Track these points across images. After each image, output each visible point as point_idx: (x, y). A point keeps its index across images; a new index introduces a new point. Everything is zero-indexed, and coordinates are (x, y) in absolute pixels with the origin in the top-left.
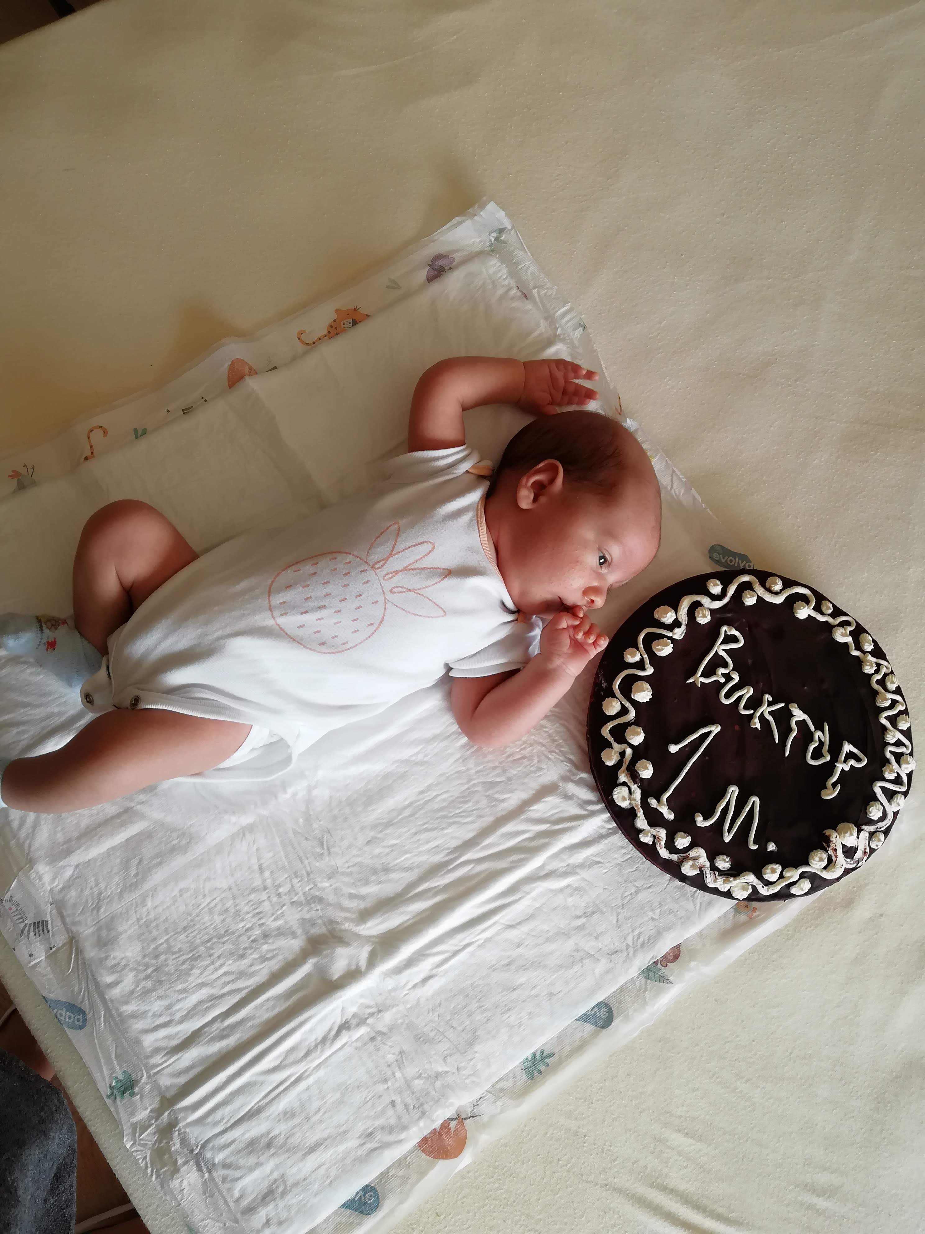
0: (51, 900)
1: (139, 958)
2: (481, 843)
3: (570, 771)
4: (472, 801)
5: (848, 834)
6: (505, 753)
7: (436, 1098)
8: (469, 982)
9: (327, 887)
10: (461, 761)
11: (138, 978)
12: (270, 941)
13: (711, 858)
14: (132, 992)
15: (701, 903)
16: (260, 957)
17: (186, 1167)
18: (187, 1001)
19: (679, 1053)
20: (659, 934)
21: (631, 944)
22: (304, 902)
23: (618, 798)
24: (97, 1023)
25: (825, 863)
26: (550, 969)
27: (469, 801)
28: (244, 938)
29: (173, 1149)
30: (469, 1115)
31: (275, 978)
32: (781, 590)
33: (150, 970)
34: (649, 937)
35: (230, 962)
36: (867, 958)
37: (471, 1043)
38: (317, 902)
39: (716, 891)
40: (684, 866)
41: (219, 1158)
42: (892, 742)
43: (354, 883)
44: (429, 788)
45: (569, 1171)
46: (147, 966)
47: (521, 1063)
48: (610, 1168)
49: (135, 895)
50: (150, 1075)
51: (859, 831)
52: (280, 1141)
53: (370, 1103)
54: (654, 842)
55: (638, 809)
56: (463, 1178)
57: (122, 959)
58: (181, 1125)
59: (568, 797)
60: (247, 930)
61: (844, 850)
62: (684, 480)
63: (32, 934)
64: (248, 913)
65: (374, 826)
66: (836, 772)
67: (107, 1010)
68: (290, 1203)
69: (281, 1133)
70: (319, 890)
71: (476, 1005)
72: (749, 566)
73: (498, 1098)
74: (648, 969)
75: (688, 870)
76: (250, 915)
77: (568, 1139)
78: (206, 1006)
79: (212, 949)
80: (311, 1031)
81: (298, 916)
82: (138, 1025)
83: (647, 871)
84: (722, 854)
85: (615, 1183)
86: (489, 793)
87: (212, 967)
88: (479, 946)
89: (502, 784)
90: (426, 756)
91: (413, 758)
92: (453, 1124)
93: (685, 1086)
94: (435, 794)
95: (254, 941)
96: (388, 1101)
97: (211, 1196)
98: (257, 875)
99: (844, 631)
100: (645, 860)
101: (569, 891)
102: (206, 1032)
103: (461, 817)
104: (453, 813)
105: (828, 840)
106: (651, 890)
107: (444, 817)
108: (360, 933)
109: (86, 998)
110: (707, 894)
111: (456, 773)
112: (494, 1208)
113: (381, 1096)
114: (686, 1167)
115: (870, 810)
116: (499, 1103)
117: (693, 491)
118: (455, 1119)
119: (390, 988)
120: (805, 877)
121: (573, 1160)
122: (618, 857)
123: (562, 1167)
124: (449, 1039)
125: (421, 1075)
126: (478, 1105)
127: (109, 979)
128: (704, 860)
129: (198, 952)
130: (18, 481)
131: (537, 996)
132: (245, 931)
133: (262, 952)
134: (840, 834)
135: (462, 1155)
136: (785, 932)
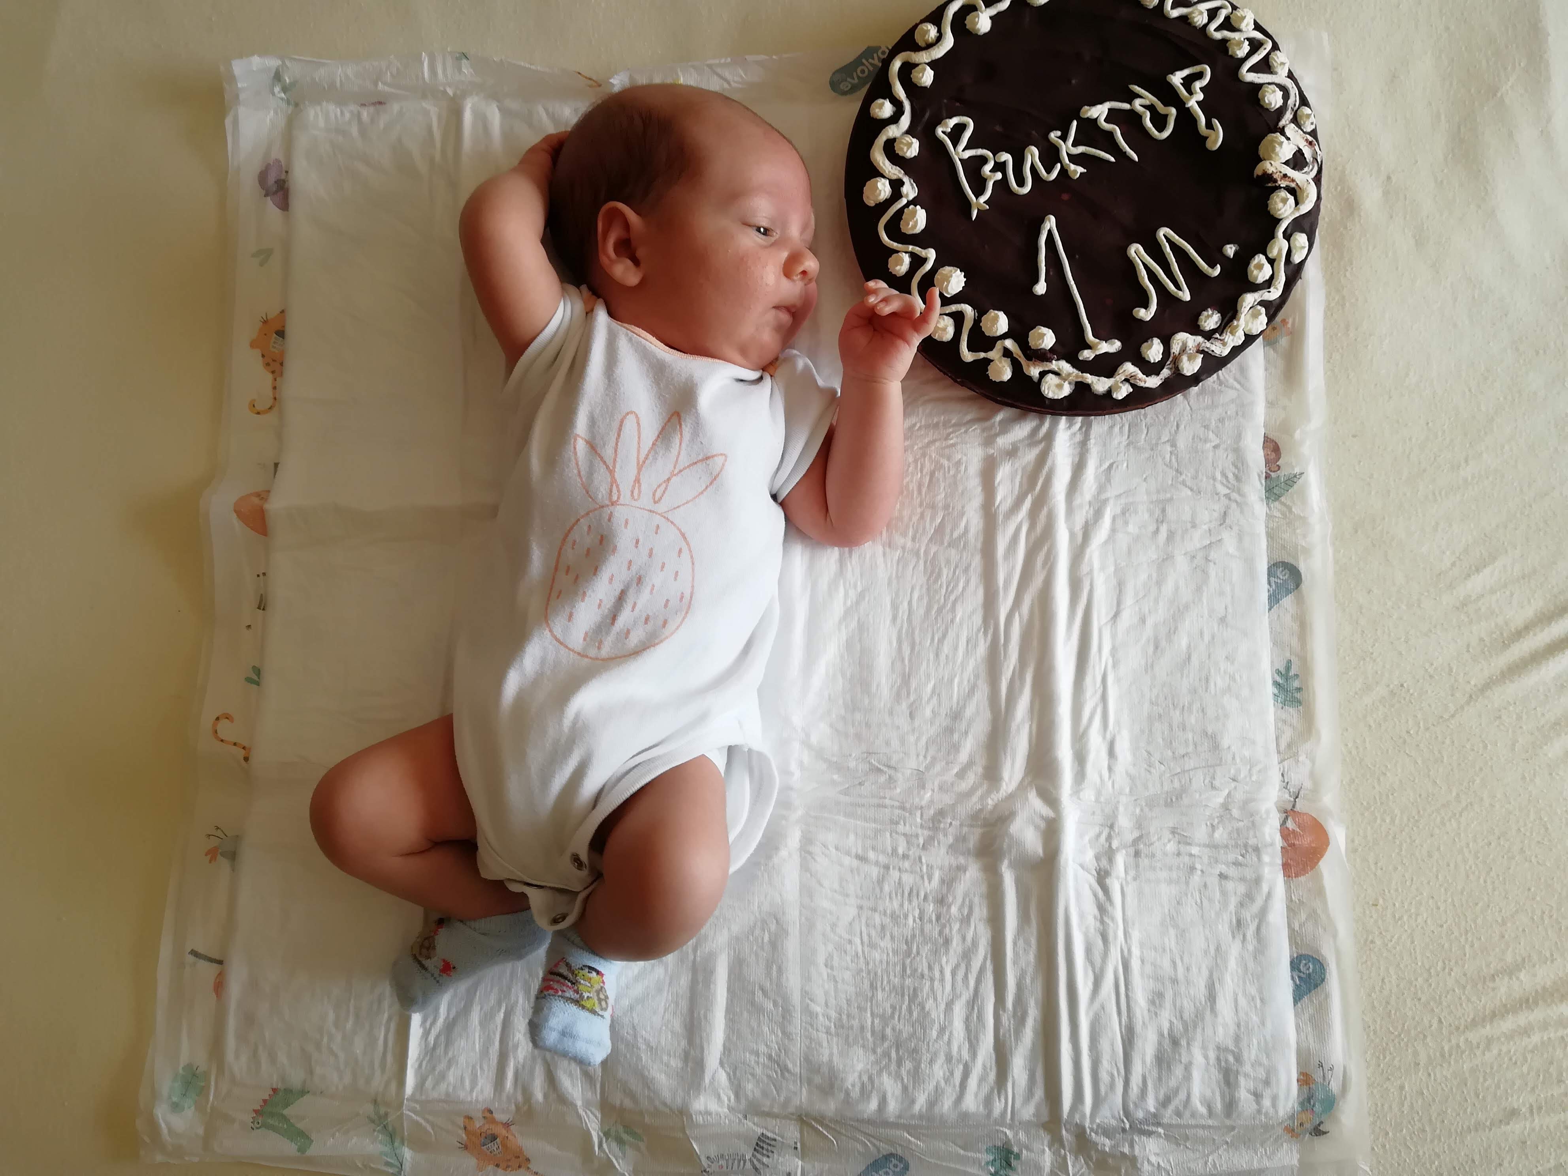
0: (740, 1116)
1: (872, 1058)
2: (998, 588)
3: (983, 430)
4: (943, 566)
5: (1278, 149)
6: (913, 490)
7: (1250, 824)
8: (1146, 705)
9: (932, 796)
10: (888, 550)
11: (893, 1073)
12: (951, 899)
13: (1195, 329)
14: (905, 1089)
15: (1236, 379)
16: (961, 923)
17: (1137, 1148)
18: (955, 1033)
19: (1384, 519)
20: (1237, 451)
21: (1228, 491)
22: (931, 833)
23: (1054, 392)
24: (914, 1147)
25: (1291, 199)
26: (1194, 603)
27: (940, 569)
28: (928, 927)
29: (1107, 1149)
30: (1293, 800)
31: (996, 921)
32: (939, 31)
33: (893, 1054)
34: (1234, 464)
35: (944, 959)
36: (1425, 228)
37: (1215, 747)
38: (941, 819)
39: (1236, 351)
40: (1183, 369)
41: (1151, 1104)
42: (1205, 20)
43: (947, 763)
44: (895, 607)
45: (1427, 729)
46: (886, 1054)
47: (1274, 705)
48: (1456, 681)
49: (797, 1017)
50: (1010, 1125)
51: (1282, 132)
52: (1179, 1026)
53: (1205, 902)
54: (1133, 385)
55: (1082, 377)
56: (1356, 850)
57: (860, 1077)
58: (1087, 1124)
59: (1012, 453)
60: (921, 919)
61: (1292, 167)
62: (729, 60)
63: (765, 1160)
64: (902, 905)
65: (898, 698)
66: (1197, 113)
67: (907, 1128)
68: (1253, 1057)
69: (1170, 1021)
70: (929, 807)
71: (1178, 713)
72: (884, 53)
73: (1296, 755)
74: (1269, 490)
75: (1190, 367)
76: (906, 903)
77: (1392, 706)
78: (975, 1016)
79: (916, 970)
80: (1082, 916)
81: (943, 850)
82: (947, 1104)
83: (1157, 417)
84: (1199, 314)
85: (1475, 685)
86: (947, 539)
87: (936, 983)
88: (1114, 665)
89: (946, 518)
90: (855, 587)
91: (849, 603)
92: (1290, 824)
93: (1425, 536)
94: (906, 604)
95: (938, 918)
96: (1216, 879)
97: (1187, 1138)
98: (866, 868)
100: (1142, 411)
101: (1120, 522)
102: (1004, 1035)
103: (952, 591)
104: (943, 598)
105: (1268, 177)
106: (1182, 427)
107: (940, 610)
108: (1010, 791)
109: (877, 1143)
110: (1229, 365)
111: (898, 564)
112: (1411, 837)
113: (1205, 886)
114: (1512, 595)
115: (1267, 101)
116: (1302, 758)
117: (749, 58)
118: (1286, 818)
119: (1093, 799)
120: (1291, 235)
121: (1419, 716)
122: (1119, 439)
123: (1417, 733)
124: (1196, 768)
125: (1212, 826)
126: (1287, 783)
127: (873, 1105)
128: (1192, 341)
129: (909, 988)
130: (222, 855)
131: (1213, 638)
132: (921, 920)
133: (957, 916)
134: (1270, 158)
135: (1330, 835)
136: (1333, 304)
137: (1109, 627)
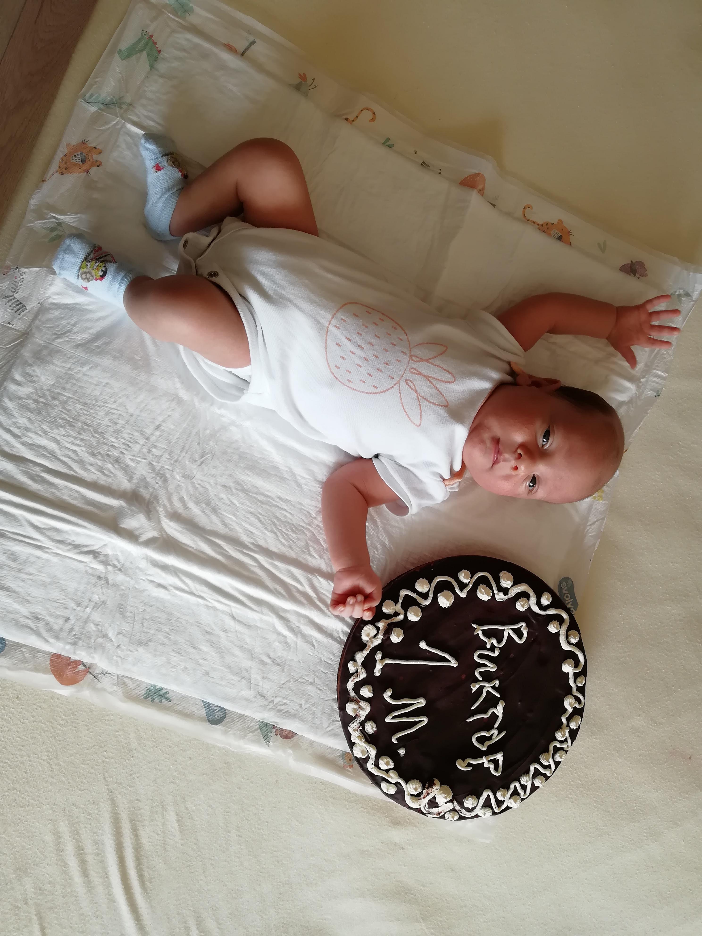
0: (41, 301)
1: (45, 387)
2: (274, 560)
4: (298, 536)
5: (444, 795)
7: (91, 646)
8: (179, 615)
9: (177, 479)
11: (32, 396)
12: (116, 466)
13: (369, 718)
14: (20, 398)
15: (332, 729)
16: (100, 467)
18: (40, 438)
19: (226, 781)
20: (293, 716)
21: (275, 703)
22: (157, 470)
23: (366, 631)
25: (415, 793)
26: (223, 662)
27: (296, 533)
28: (106, 448)
30: (94, 674)
31: (94, 486)
32: (572, 644)
33: (42, 400)
34: (288, 711)
35: (84, 449)
36: (370, 858)
37: (140, 643)
38: (162, 479)
39: (348, 735)
40: (351, 704)
42: (522, 783)
43: (191, 495)
44: (286, 501)
45: (103, 762)
46: (44, 396)
47: (150, 684)
48: (123, 787)
49: (84, 355)
51: (451, 801)
53: (57, 605)
54: (353, 674)
55: (368, 649)
56: (52, 698)
57: (37, 376)
61: (431, 799)
62: (602, 531)
63: (10, 304)
64: (124, 438)
65: (237, 483)
66: (478, 760)
70: (171, 475)
71: (167, 630)
73: (118, 685)
74: (267, 725)
75: (350, 708)
76: (123, 441)
77: (123, 748)
78: (45, 453)
79: (84, 431)
80: (78, 534)
81: (144, 473)
83: (329, 681)
84: (375, 723)
85: (117, 797)
86: (310, 543)
87: (73, 439)
88: (206, 605)
90: (306, 485)
91: (298, 477)
92: (81, 667)
93: (208, 799)
94: (285, 507)
95: (108, 455)
96: (67, 615)
98: (152, 427)
99: (573, 703)
100: (336, 674)
101: (282, 639)
102: (28, 465)
103: (282, 535)
104: (281, 529)
105: (431, 785)
106: (319, 692)
107: (274, 524)
108: (162, 522)
110: (342, 729)
111: (308, 512)
112: (47, 731)
113: (67, 608)
114: (158, 834)
115: (469, 799)
116: (115, 688)
117: (598, 541)
118: (86, 667)
119: (140, 566)
120: (396, 786)
121: (112, 760)
122: (326, 656)
123: (103, 756)
124: (133, 627)
125: (98, 625)
126: (104, 675)
127: (18, 377)
128: (363, 714)
129: (77, 424)
130: (301, 83)
131: (200, 665)
132: (111, 445)
133: (105, 466)
134: (440, 790)
135: (66, 687)
136: (350, 796)
137: (228, 611)
